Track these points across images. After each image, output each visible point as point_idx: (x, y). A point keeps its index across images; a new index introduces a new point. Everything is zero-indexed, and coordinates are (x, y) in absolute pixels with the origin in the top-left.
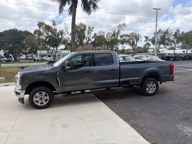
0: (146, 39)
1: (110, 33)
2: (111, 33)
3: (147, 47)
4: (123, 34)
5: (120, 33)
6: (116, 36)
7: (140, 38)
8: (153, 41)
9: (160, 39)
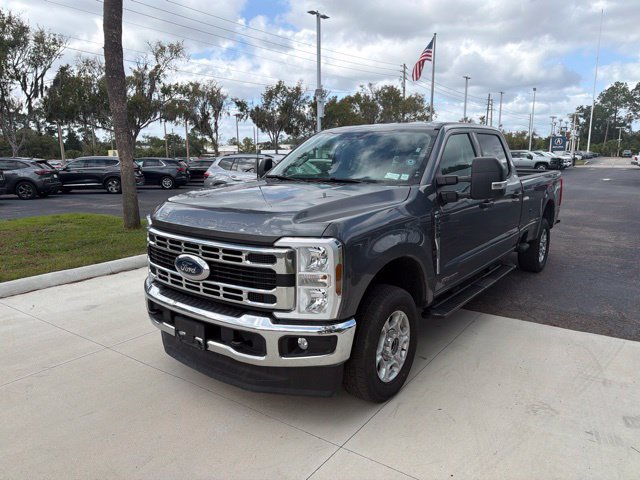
0: (241, 110)
3: (199, 137)
4: (173, 84)
5: (162, 79)
6: (147, 87)
7: (224, 103)
8: (261, 119)
9: (278, 114)
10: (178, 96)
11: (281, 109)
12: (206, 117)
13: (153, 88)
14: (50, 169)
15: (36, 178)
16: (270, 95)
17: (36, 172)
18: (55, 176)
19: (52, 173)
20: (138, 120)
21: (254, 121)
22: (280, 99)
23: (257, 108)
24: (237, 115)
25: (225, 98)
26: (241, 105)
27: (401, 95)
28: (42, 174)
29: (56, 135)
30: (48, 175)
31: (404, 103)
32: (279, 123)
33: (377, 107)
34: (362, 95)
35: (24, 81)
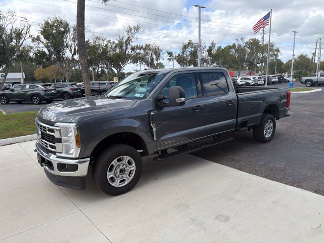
0: (170, 56)
1: (112, 41)
2: (114, 42)
4: (136, 45)
5: (131, 43)
6: (124, 48)
7: (161, 53)
8: (180, 60)
9: (189, 57)
10: (138, 51)
11: (191, 54)
12: (152, 60)
13: (127, 48)
14: (77, 87)
15: (71, 92)
16: (185, 47)
17: (71, 89)
18: (79, 90)
19: (77, 89)
20: (120, 63)
21: (177, 61)
22: (190, 49)
23: (179, 55)
24: (169, 59)
25: (162, 51)
26: (170, 54)
27: (260, 43)
28: (73, 90)
29: (96, 70)
30: (75, 90)
31: (262, 47)
32: (189, 61)
33: (246, 51)
34: (237, 45)
35: (71, 48)
